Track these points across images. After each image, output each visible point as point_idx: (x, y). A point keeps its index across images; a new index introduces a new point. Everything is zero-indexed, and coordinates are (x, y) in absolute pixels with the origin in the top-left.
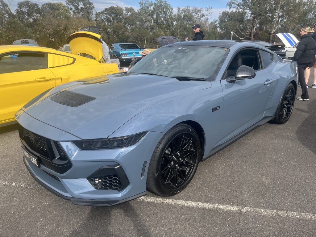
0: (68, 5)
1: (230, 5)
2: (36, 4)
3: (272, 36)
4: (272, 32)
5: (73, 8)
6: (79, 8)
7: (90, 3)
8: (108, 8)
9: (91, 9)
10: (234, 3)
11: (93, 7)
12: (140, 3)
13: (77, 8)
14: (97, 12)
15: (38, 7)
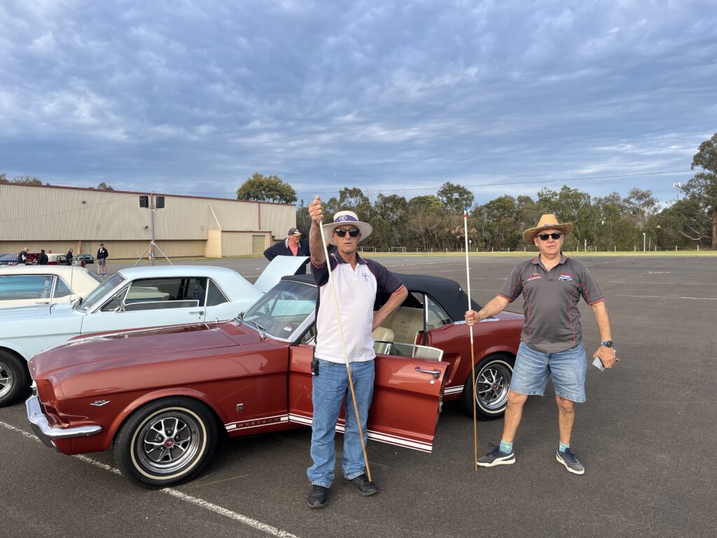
1: (686, 189)
2: (403, 199)
5: (445, 199)
6: (453, 198)
7: (469, 193)
9: (470, 201)
11: (473, 198)
13: (450, 201)
14: (479, 206)
15: (405, 201)
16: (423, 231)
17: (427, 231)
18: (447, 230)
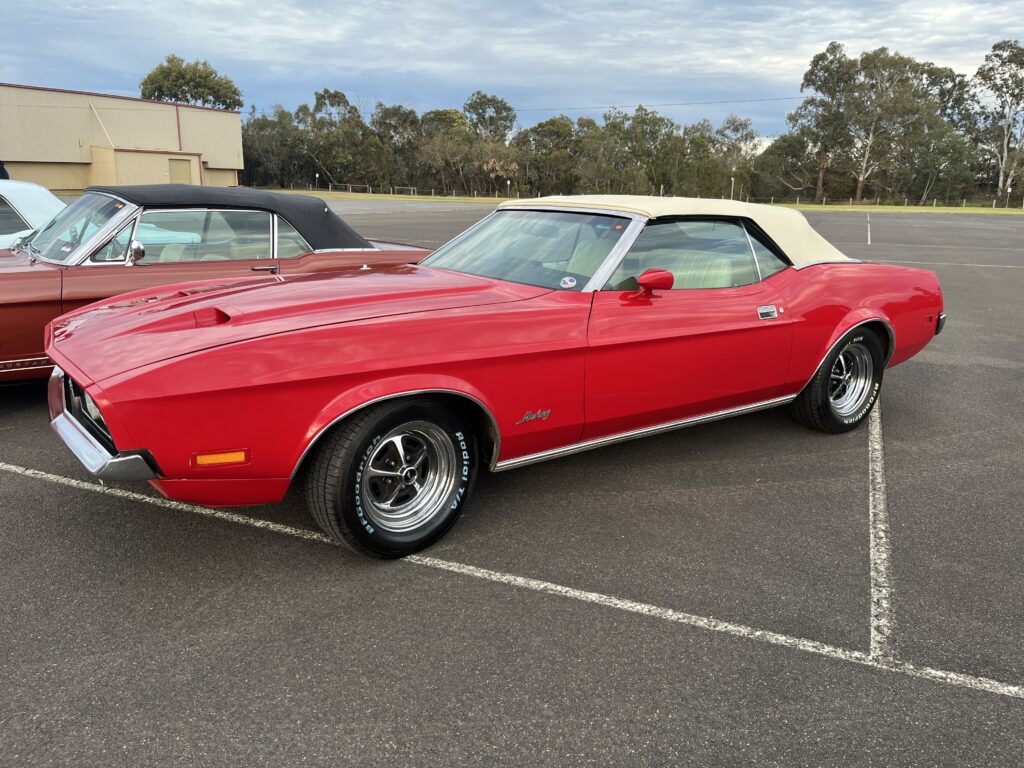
0: (467, 113)
1: (793, 119)
2: (412, 112)
3: (860, 185)
4: (861, 179)
5: (475, 117)
6: (487, 116)
7: (509, 109)
8: (544, 121)
9: (511, 121)
10: (803, 117)
11: (514, 117)
12: (605, 116)
13: (481, 117)
14: (523, 130)
15: (415, 117)
16: (441, 163)
17: (447, 163)
18: (476, 164)
